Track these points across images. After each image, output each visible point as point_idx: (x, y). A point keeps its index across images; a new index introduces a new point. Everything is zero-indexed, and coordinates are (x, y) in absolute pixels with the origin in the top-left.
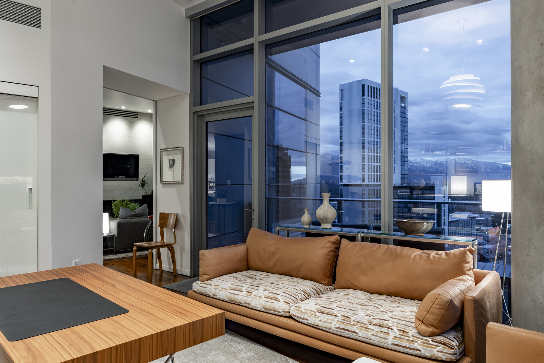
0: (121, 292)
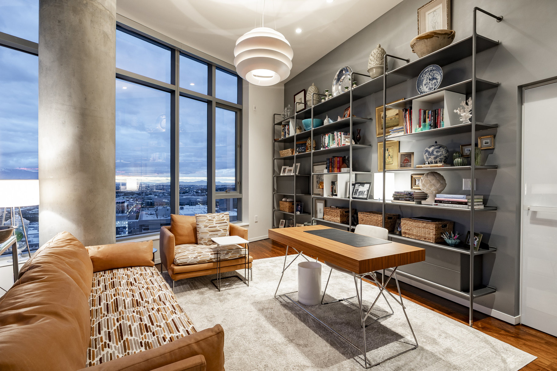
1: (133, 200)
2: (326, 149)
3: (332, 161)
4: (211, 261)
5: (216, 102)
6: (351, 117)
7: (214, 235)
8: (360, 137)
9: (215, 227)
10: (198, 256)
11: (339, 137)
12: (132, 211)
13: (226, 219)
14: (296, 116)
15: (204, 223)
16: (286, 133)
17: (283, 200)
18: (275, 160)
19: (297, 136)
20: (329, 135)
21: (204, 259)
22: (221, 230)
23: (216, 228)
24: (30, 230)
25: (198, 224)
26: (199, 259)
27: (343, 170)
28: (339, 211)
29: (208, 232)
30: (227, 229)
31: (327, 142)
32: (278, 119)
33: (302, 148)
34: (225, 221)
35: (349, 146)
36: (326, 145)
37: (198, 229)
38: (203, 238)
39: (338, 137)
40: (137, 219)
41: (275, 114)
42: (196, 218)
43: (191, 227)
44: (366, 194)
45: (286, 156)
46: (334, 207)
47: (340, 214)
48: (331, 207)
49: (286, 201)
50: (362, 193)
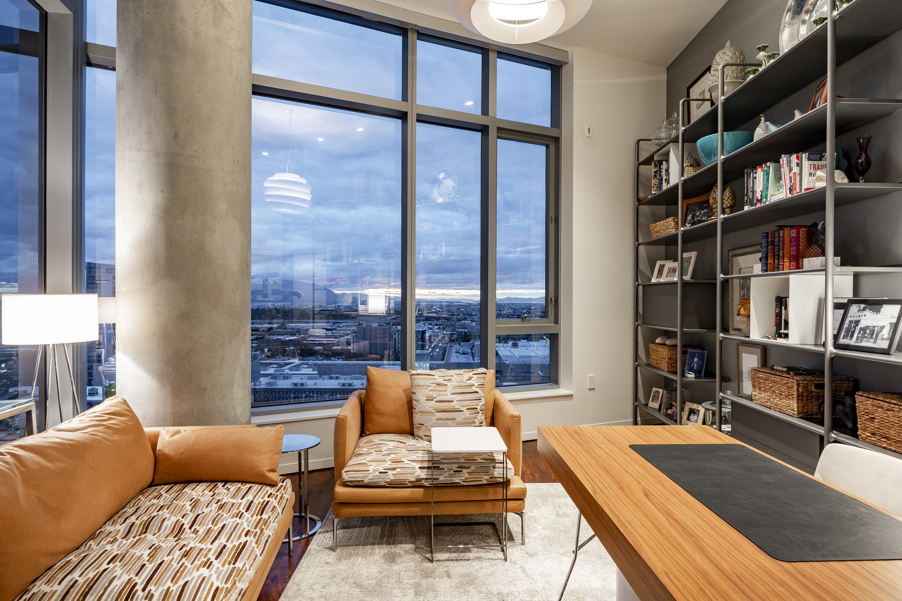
0: (635, 476)
1: (438, 329)
2: (759, 205)
3: (776, 240)
4: (418, 483)
5: (498, 128)
6: (829, 103)
7: (447, 419)
8: (868, 163)
9: (449, 401)
10: (389, 469)
11: (796, 169)
12: (436, 346)
13: (476, 385)
14: (683, 134)
15: (427, 391)
16: (661, 180)
17: (658, 341)
18: (642, 249)
19: (685, 182)
20: (765, 169)
21: (403, 477)
22: (464, 409)
23: (452, 404)
24: (304, 368)
25: (415, 391)
26: (391, 476)
27: (807, 263)
28: (793, 382)
29: (434, 411)
30: (479, 407)
31: (759, 188)
32: (647, 150)
33: (700, 214)
34: (474, 389)
35: (823, 191)
36: (758, 195)
37: (414, 402)
38: (423, 425)
39: (790, 170)
40: (443, 360)
41: (639, 140)
42: (411, 378)
43: (404, 396)
44: (886, 336)
45: (664, 234)
46: (781, 369)
47: (798, 390)
48: (772, 369)
49: (664, 344)
50: (871, 332)
